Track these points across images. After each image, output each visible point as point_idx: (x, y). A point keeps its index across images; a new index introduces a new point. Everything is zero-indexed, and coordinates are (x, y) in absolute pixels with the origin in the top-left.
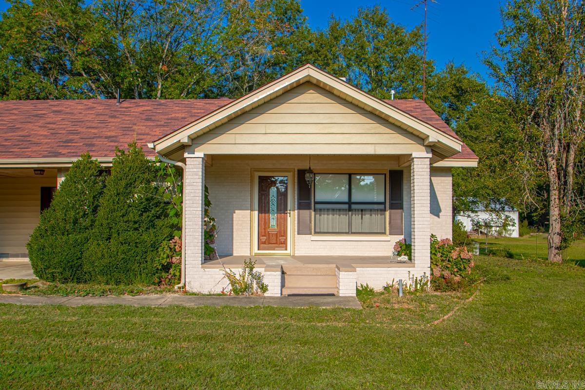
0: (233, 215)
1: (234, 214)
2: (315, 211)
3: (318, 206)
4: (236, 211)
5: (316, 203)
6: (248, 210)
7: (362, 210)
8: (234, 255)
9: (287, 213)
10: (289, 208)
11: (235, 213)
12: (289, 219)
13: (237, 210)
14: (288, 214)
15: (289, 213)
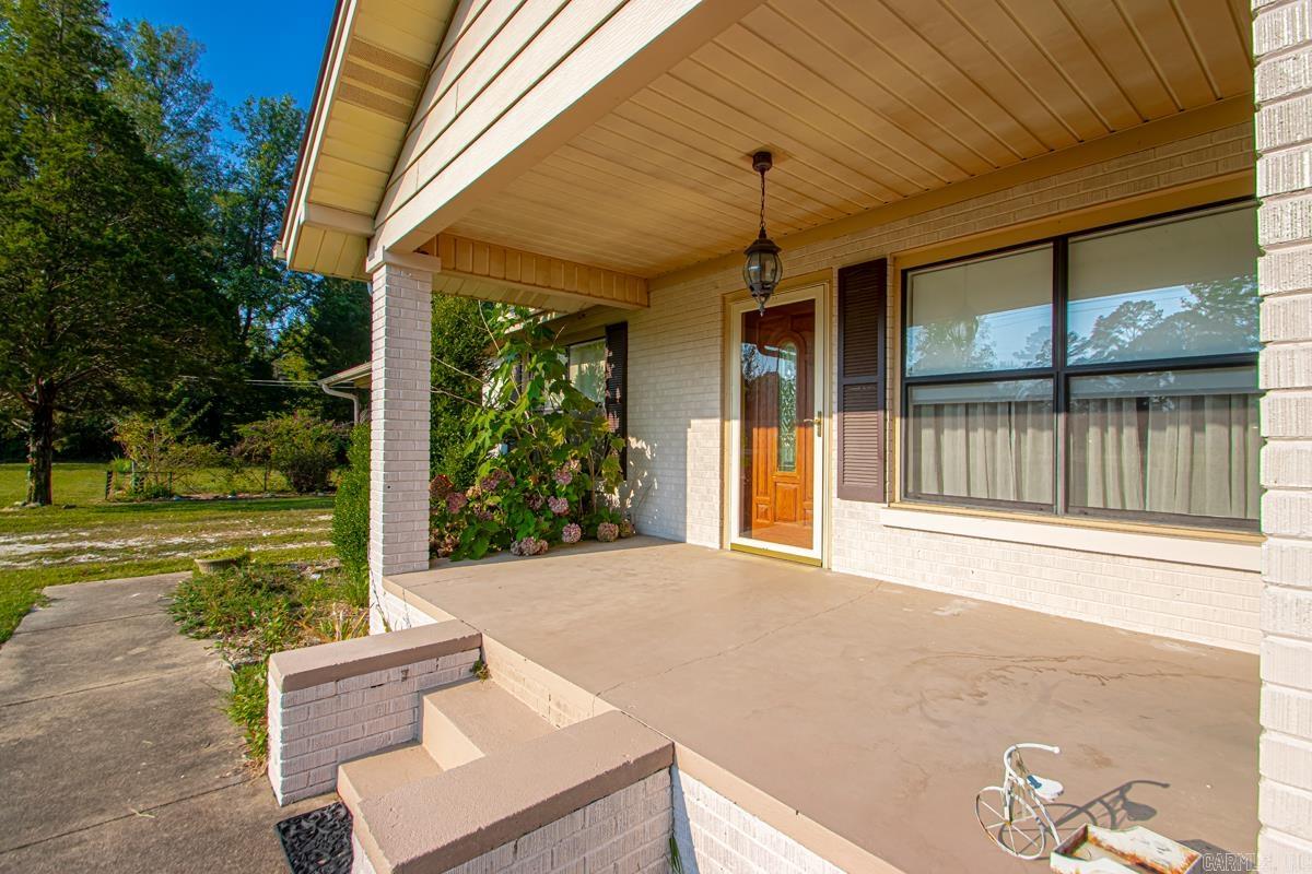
0: (686, 432)
1: (689, 430)
2: (905, 414)
3: (922, 395)
4: (693, 422)
5: (909, 384)
6: (715, 417)
7: (1142, 404)
8: (688, 541)
9: (812, 425)
10: (818, 407)
11: (689, 426)
12: (818, 441)
13: (694, 418)
14: (816, 426)
15: (819, 423)
